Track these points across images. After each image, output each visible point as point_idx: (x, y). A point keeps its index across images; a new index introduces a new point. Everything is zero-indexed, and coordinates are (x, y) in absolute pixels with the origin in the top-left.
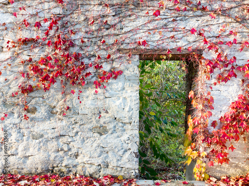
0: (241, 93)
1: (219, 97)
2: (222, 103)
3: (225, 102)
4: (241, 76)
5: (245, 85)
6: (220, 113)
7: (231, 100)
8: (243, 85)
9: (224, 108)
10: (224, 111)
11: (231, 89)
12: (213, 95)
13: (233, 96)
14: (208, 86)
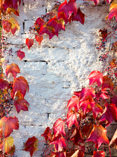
0: (98, 66)
1: (43, 78)
2: (49, 93)
3: (58, 89)
4: (99, 22)
5: (108, 45)
6: (45, 117)
7: (73, 85)
8: (103, 45)
9: (55, 106)
10: (55, 112)
11: (72, 56)
12: (28, 73)
13: (78, 74)
14: (15, 49)
